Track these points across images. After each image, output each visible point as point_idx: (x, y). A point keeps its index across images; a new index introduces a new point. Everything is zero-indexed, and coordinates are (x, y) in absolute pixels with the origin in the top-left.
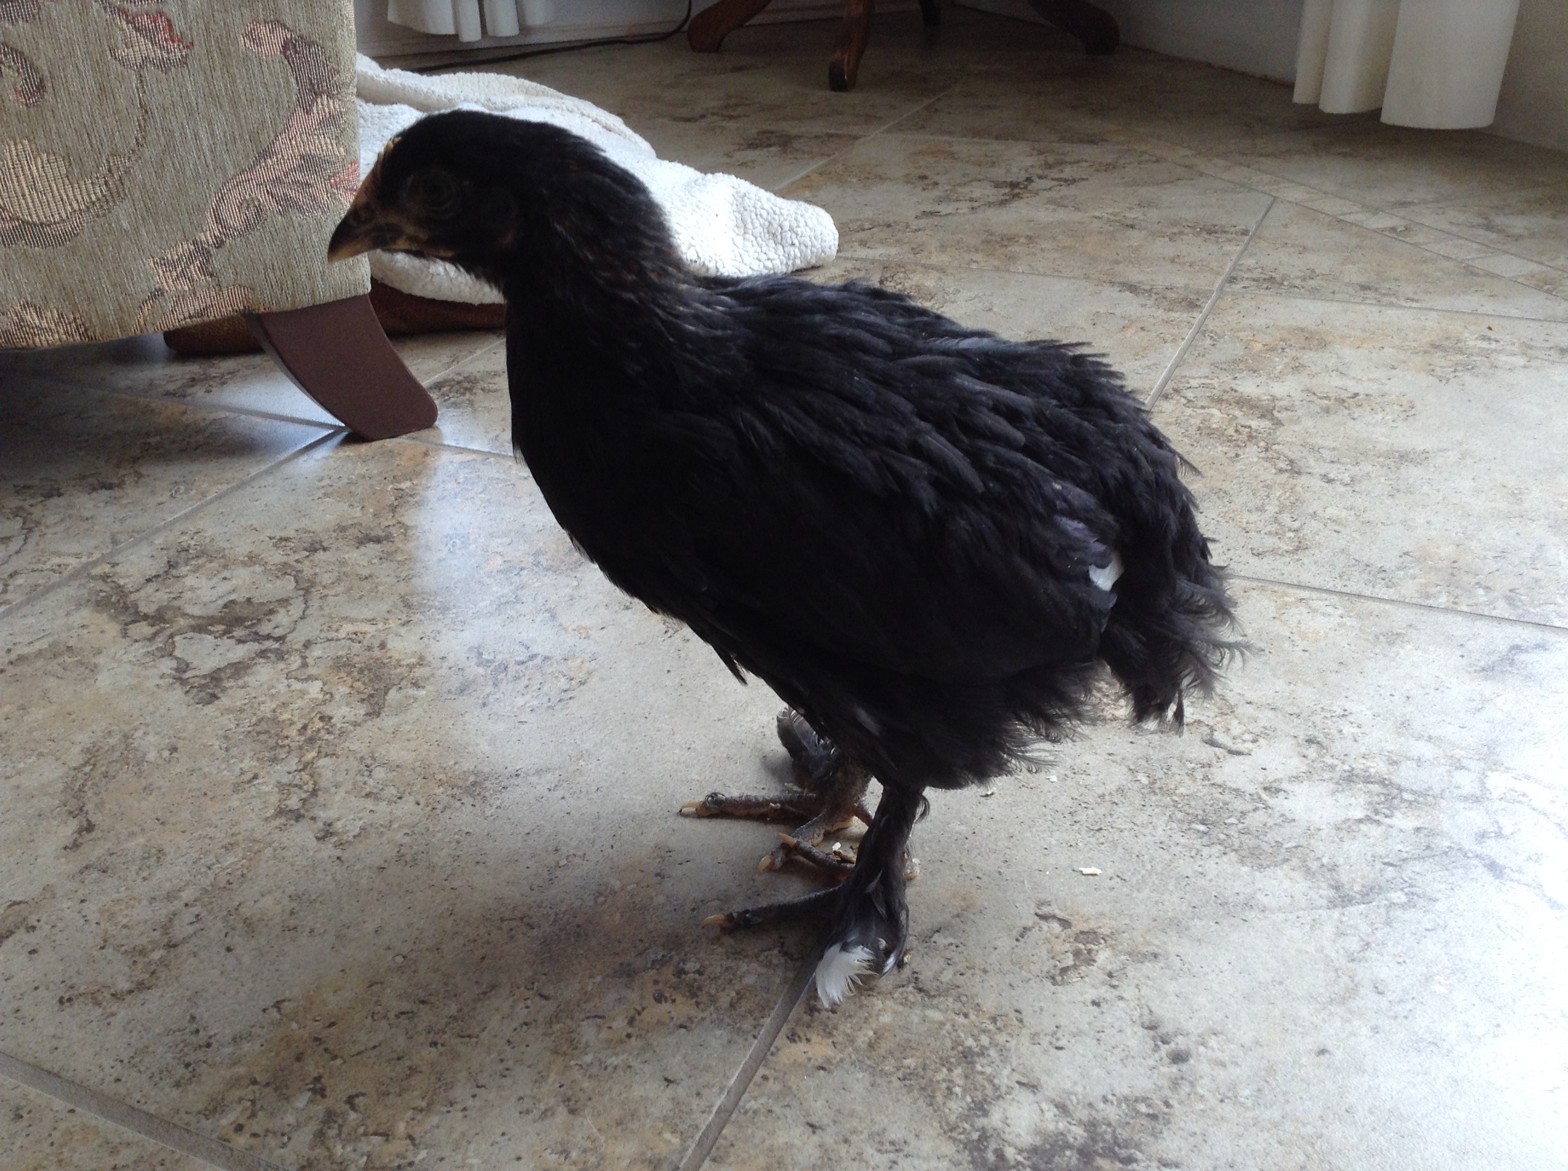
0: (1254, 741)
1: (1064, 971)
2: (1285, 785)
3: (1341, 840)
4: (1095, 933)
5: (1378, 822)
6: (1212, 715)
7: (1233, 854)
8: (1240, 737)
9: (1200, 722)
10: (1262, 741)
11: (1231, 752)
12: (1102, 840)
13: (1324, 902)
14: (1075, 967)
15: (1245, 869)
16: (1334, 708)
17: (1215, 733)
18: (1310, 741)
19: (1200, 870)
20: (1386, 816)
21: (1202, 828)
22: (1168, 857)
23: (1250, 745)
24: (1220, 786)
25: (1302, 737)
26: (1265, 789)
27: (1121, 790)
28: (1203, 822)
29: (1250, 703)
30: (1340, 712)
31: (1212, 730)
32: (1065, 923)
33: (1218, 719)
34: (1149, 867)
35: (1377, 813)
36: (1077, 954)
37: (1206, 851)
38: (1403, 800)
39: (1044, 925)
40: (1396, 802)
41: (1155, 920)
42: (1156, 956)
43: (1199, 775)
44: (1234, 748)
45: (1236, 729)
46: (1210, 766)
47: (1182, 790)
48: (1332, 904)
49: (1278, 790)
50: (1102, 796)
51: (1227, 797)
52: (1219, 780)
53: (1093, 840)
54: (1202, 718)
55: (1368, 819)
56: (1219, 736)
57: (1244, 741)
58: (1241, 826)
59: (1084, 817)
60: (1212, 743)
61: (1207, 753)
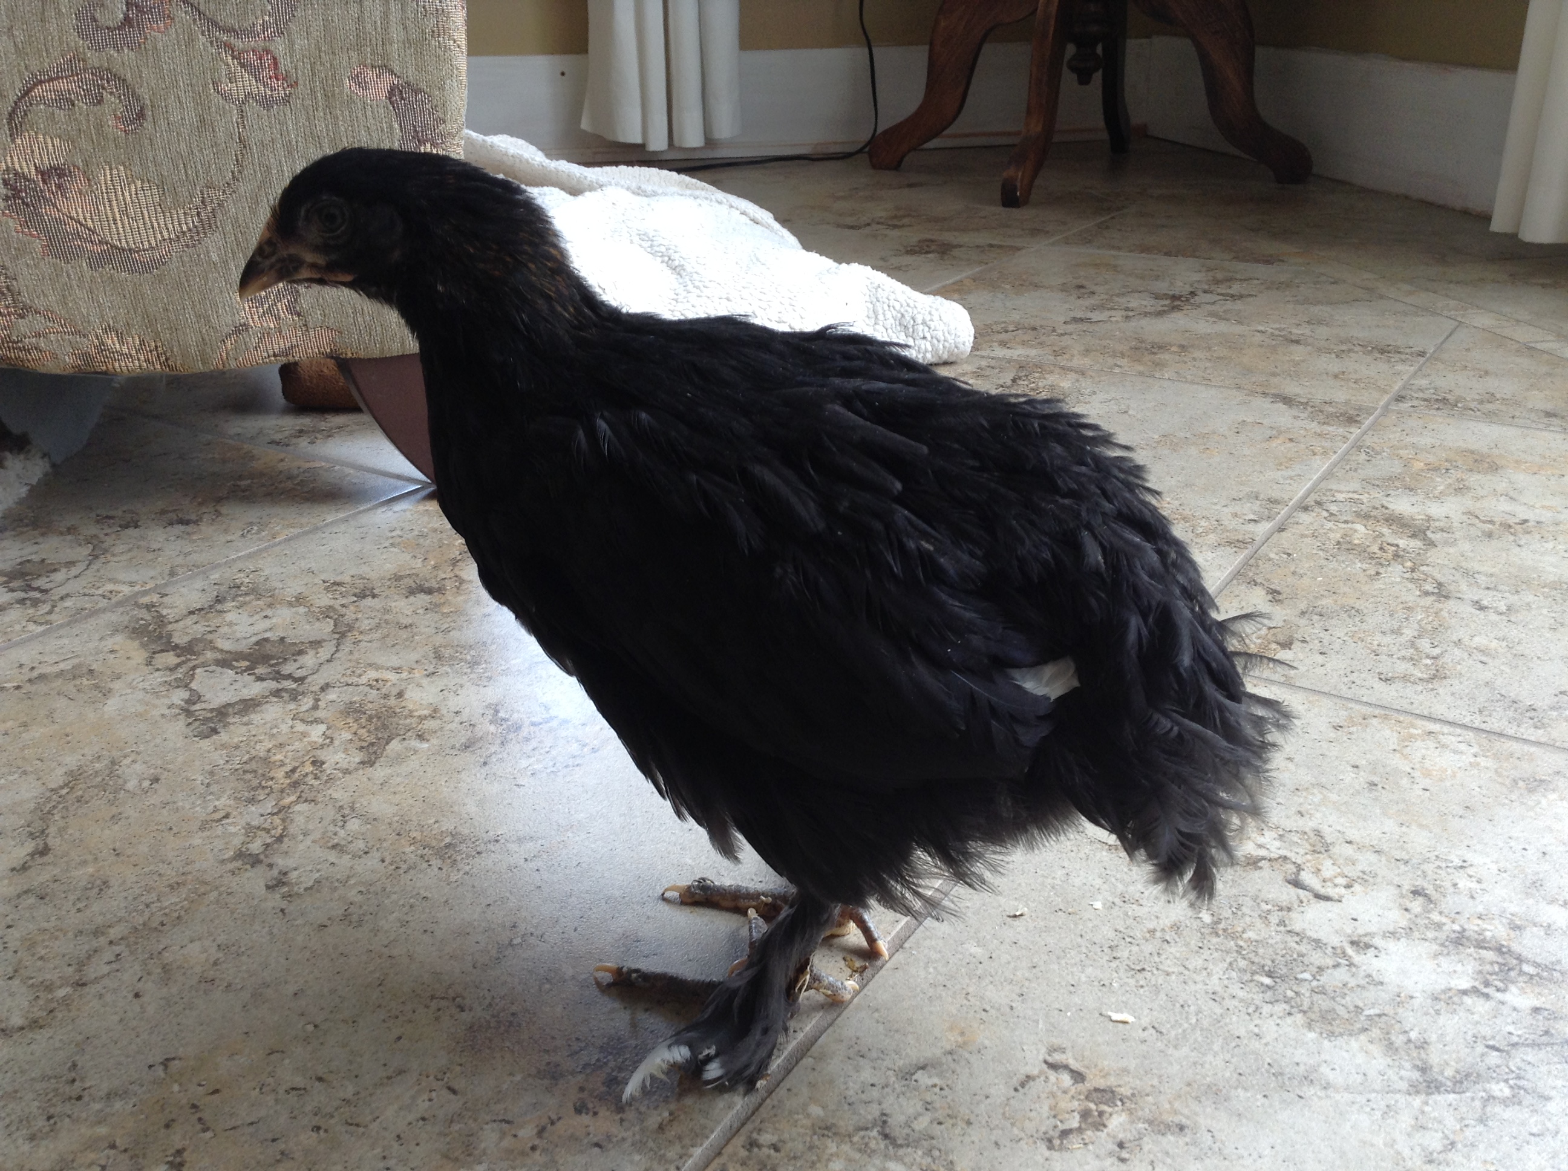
0: (1348, 886)
1: (1065, 1133)
2: (1377, 941)
3: (1438, 1013)
4: (1113, 1092)
5: (1487, 996)
6: (1302, 852)
7: (1300, 1015)
8: (1331, 880)
9: (1285, 858)
10: (1357, 887)
11: (1318, 896)
12: (1142, 983)
13: (1404, 1085)
14: (1080, 1130)
15: (1312, 1035)
16: (1452, 857)
17: (1302, 873)
18: (1416, 893)
19: (1256, 1030)
20: (1498, 990)
21: (1267, 981)
22: (1218, 1011)
23: (1343, 891)
24: (1298, 934)
25: (1407, 887)
26: (1352, 943)
27: (1176, 927)
28: (1270, 975)
29: (1350, 842)
30: (1457, 862)
31: (1299, 868)
32: (1078, 1077)
33: (1309, 857)
34: (1194, 1021)
35: (1487, 984)
36: (1085, 1114)
37: (1266, 1009)
38: (1521, 973)
39: (1052, 1076)
40: (1512, 974)
41: (1189, 1085)
42: (1182, 1128)
43: (1274, 919)
44: (1322, 891)
45: (1328, 869)
46: (1289, 909)
47: (1250, 934)
48: (1414, 1089)
49: (1368, 946)
50: (1152, 932)
51: (1303, 948)
52: (1297, 928)
53: (1132, 982)
54: (1289, 855)
55: (1475, 991)
56: (1306, 877)
57: (1336, 885)
58: (1315, 983)
59: (1126, 954)
60: (1297, 884)
61: (1290, 894)
